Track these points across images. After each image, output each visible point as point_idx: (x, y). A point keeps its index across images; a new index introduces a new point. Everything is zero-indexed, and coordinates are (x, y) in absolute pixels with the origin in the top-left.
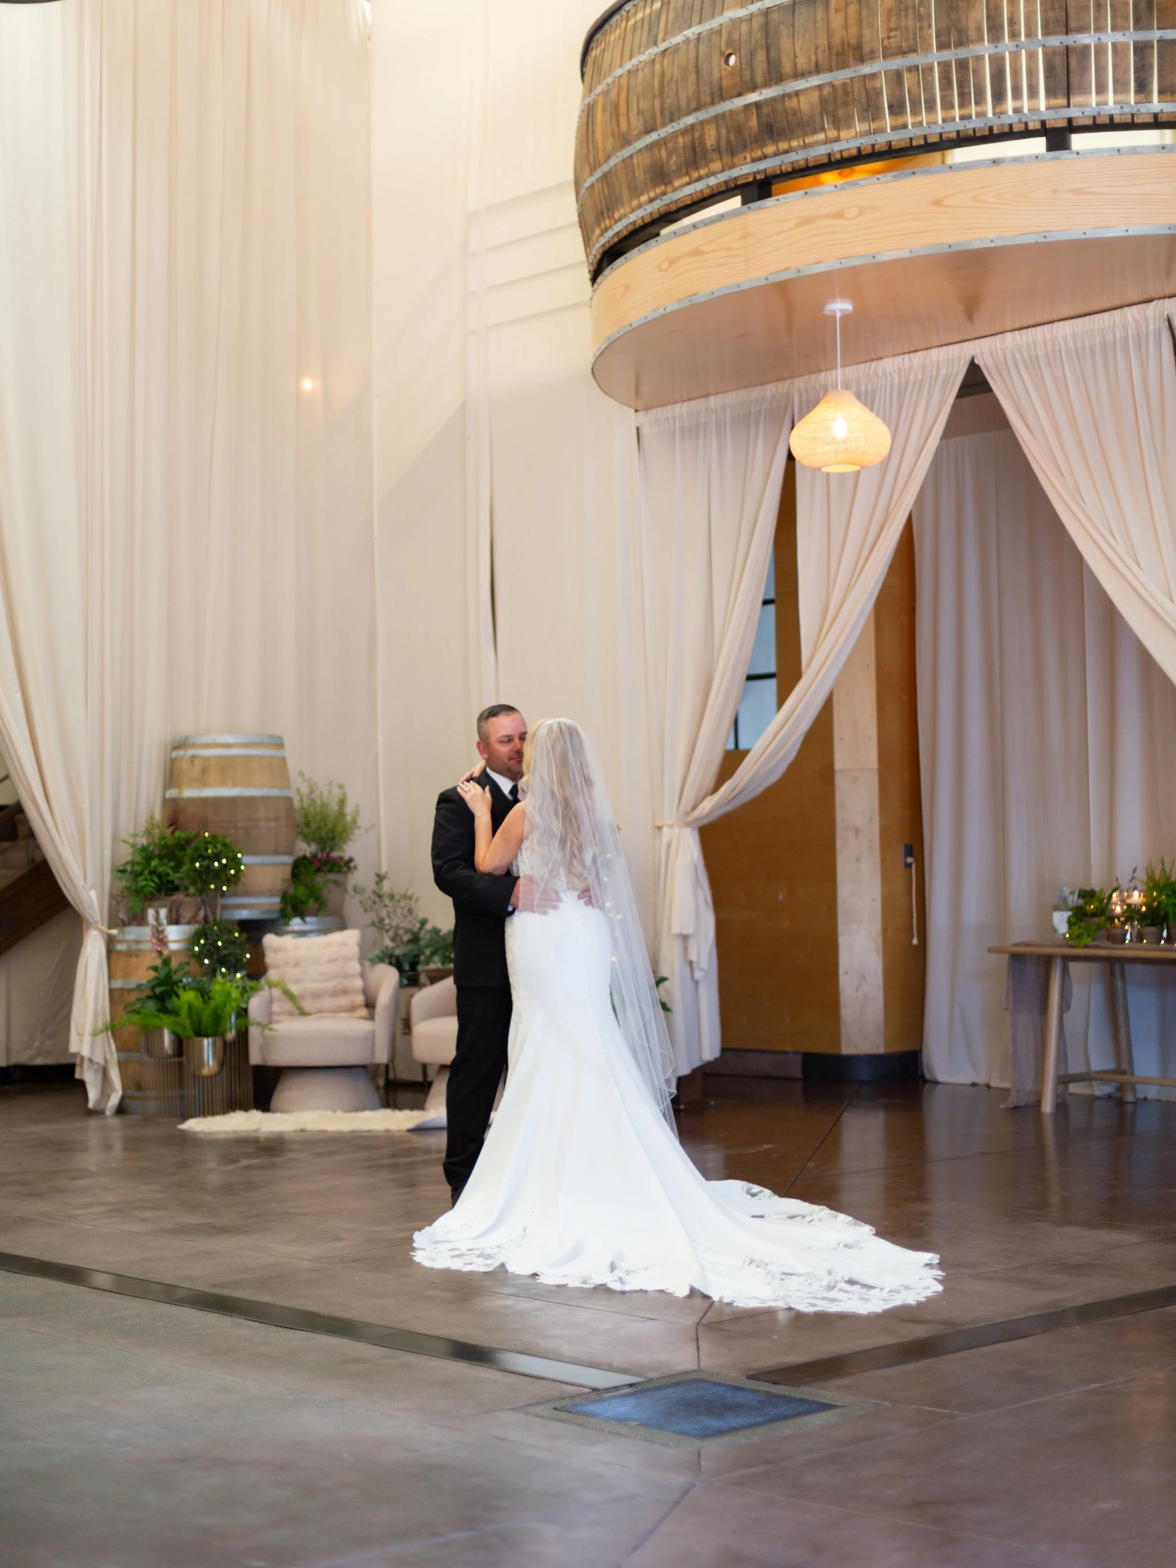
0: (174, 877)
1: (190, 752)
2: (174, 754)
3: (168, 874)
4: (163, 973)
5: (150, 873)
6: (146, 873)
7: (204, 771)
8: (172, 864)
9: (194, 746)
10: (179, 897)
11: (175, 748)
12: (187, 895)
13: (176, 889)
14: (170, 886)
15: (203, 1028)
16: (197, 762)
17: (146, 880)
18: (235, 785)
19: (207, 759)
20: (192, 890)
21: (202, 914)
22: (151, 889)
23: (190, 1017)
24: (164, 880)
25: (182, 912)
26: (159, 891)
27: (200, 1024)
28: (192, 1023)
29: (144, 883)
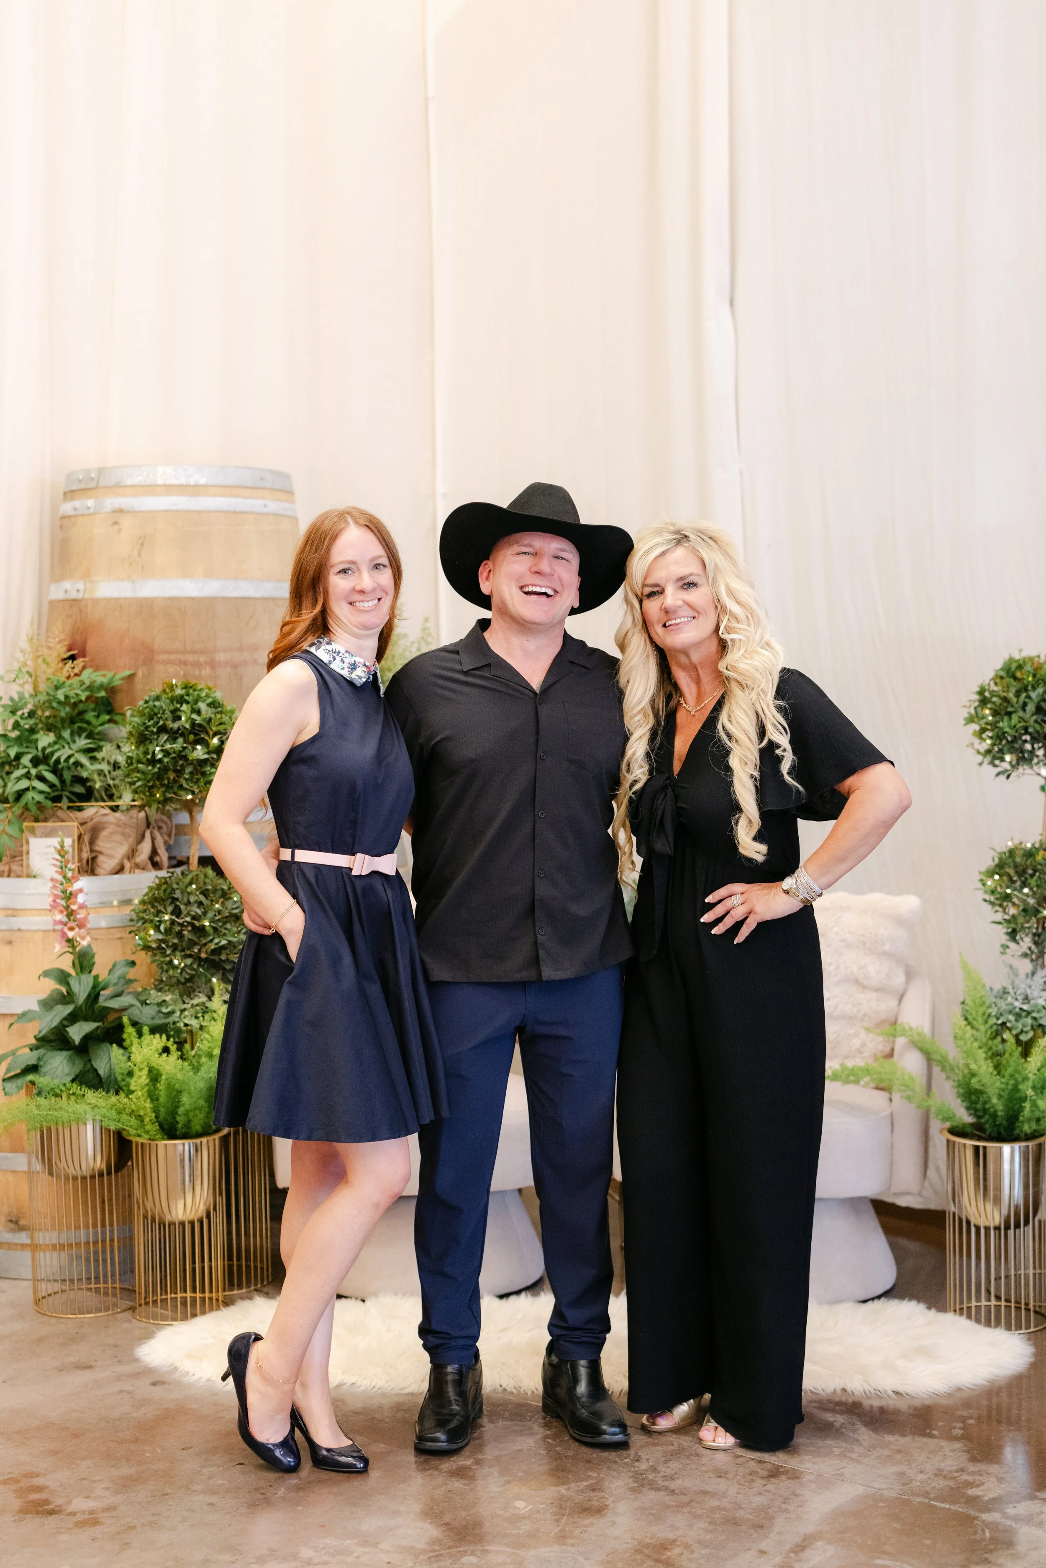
0: (89, 769)
1: (111, 502)
2: (67, 508)
3: (77, 764)
4: (81, 989)
5: (36, 762)
6: (26, 760)
7: (143, 542)
8: (83, 742)
9: (118, 488)
10: (93, 810)
11: (69, 495)
12: (115, 809)
13: (89, 795)
14: (79, 789)
15: (181, 1120)
16: (126, 522)
17: (27, 776)
18: (209, 574)
19: (150, 515)
20: (126, 798)
21: (146, 848)
22: (39, 798)
23: (152, 1096)
24: (67, 776)
25: (102, 844)
26: (56, 799)
27: (173, 1113)
28: (156, 1110)
29: (24, 784)
